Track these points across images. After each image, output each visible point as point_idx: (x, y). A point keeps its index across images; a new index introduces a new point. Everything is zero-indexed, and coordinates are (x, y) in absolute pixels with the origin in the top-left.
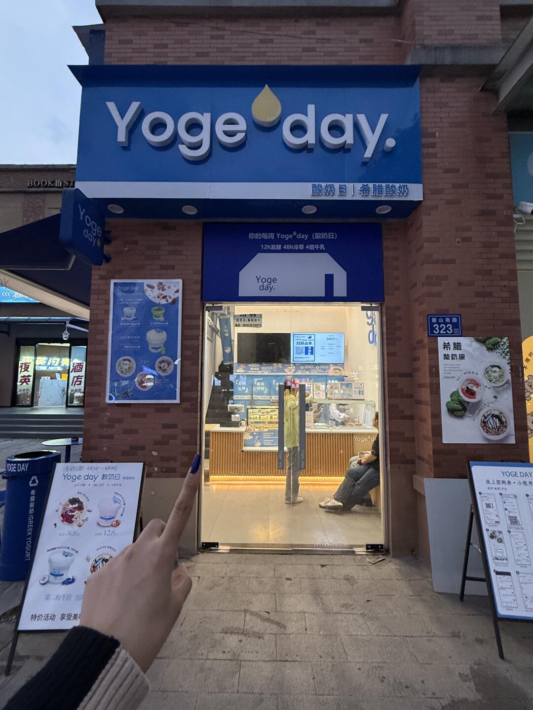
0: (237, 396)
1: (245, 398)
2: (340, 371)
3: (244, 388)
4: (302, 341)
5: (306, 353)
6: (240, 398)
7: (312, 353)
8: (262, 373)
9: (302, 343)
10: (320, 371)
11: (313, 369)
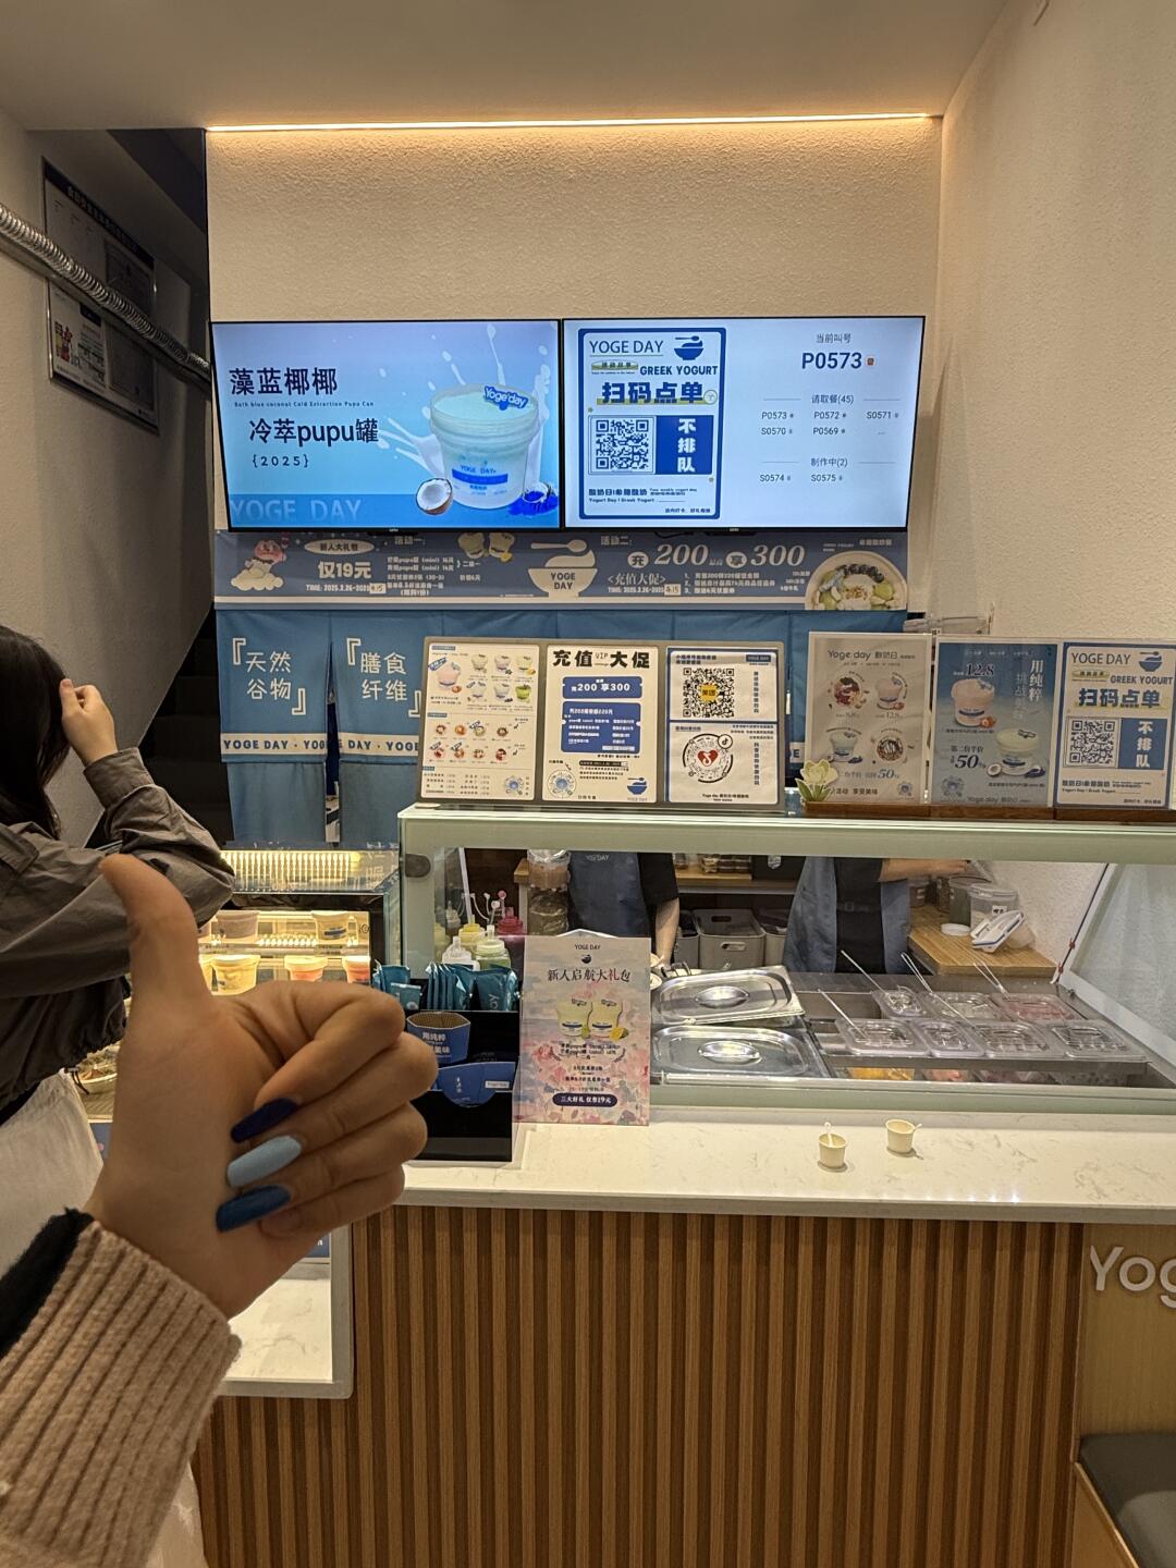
0: (242, 737)
1: (289, 751)
2: (879, 579)
3: (280, 689)
4: (637, 378)
5: (666, 464)
6: (261, 750)
7: (702, 463)
8: (390, 593)
9: (639, 393)
10: (753, 580)
11: (705, 568)
